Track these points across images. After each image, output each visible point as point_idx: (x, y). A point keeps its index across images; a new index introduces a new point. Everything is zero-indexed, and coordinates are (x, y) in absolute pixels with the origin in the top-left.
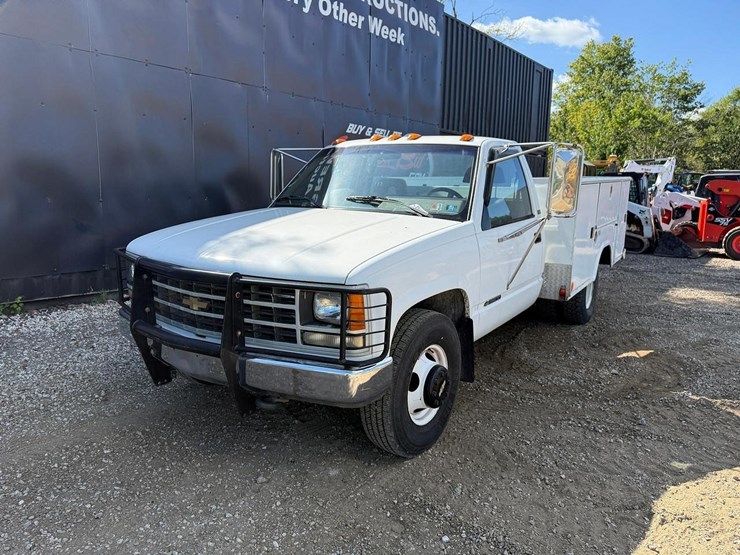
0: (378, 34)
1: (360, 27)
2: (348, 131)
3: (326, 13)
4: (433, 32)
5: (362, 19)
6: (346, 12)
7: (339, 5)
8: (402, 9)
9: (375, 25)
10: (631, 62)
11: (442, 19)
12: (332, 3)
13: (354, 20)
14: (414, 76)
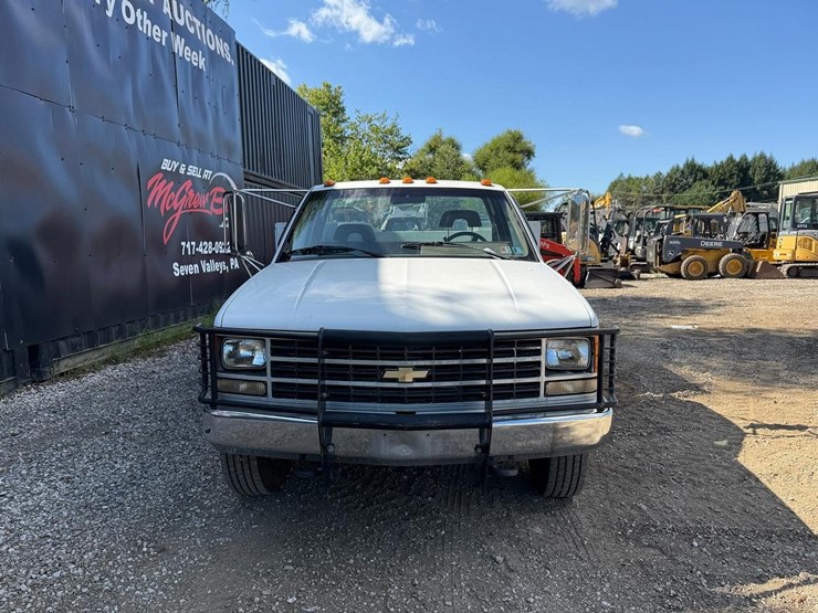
0: (181, 55)
1: (164, 44)
2: (163, 168)
3: (131, 21)
4: (229, 60)
5: (165, 34)
6: (149, 22)
7: (142, 14)
8: (200, 28)
9: (178, 44)
10: (343, 110)
11: (234, 47)
12: (136, 11)
13: (158, 34)
14: (216, 108)
